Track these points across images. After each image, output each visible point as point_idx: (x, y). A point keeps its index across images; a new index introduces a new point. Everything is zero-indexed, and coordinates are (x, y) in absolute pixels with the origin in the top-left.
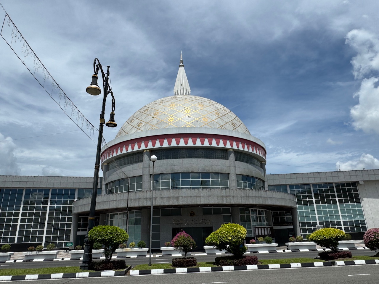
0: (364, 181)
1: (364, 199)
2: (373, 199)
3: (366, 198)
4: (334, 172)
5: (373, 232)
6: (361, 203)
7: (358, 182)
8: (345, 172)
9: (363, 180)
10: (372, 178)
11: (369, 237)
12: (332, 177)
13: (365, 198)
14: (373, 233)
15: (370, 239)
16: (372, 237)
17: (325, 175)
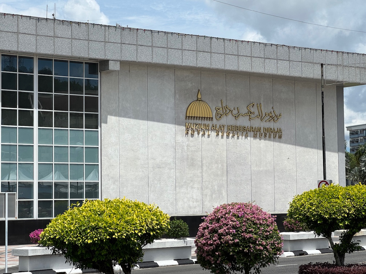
0: (123, 63)
1: (109, 117)
2: (133, 121)
3: (115, 115)
4: (44, 22)
5: (234, 215)
6: (99, 130)
7: (105, 63)
8: (77, 25)
9: (119, 58)
10: (145, 57)
11: (220, 231)
12: (37, 35)
13: (111, 115)
14: (234, 219)
15: (220, 239)
16: (227, 234)
17: (16, 27)
